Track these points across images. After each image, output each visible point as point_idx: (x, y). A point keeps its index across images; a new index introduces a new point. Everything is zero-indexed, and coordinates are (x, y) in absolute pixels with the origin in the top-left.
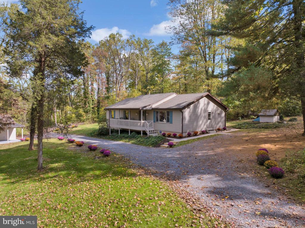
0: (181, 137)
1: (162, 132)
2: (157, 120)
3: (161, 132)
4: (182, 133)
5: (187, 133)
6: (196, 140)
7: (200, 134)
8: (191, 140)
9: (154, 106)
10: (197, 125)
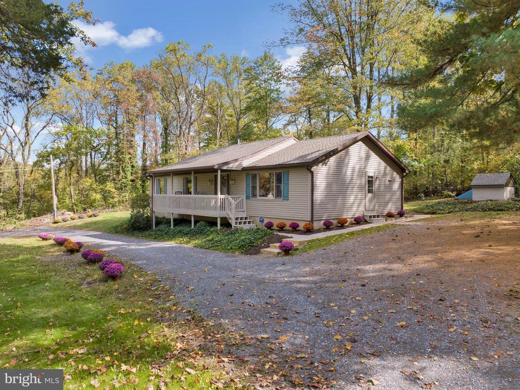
0: (309, 231)
1: (266, 221)
2: (254, 195)
3: (262, 221)
4: (312, 221)
5: (322, 222)
6: (346, 238)
7: (352, 224)
8: (335, 236)
9: (246, 163)
10: (344, 204)
